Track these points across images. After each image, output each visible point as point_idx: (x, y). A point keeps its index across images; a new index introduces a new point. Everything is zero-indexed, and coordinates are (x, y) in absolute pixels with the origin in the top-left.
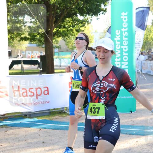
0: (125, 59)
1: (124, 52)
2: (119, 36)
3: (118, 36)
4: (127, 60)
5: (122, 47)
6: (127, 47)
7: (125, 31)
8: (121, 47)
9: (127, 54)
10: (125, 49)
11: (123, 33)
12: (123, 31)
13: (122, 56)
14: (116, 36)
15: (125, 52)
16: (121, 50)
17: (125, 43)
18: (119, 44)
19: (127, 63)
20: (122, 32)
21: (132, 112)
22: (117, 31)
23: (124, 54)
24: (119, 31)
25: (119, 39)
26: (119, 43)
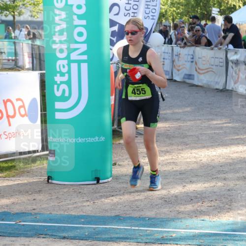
0: (80, 34)
1: (75, 17)
9: (84, 22)
10: (79, 7)
13: (71, 27)
19: (84, 47)
21: (101, 181)
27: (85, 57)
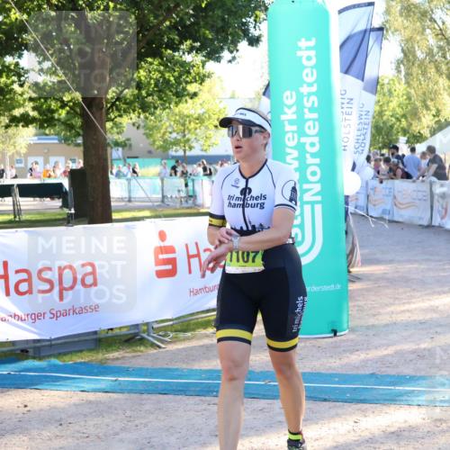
0: (314, 174)
1: (308, 156)
2: (294, 109)
3: (290, 107)
4: (317, 178)
5: (303, 140)
6: (316, 140)
7: (310, 94)
8: (299, 140)
9: (317, 161)
10: (313, 145)
11: (305, 99)
12: (305, 94)
14: (286, 110)
15: (313, 155)
16: (300, 147)
17: (312, 129)
18: (293, 132)
19: (318, 187)
20: (300, 97)
21: (338, 334)
22: (288, 93)
23: (310, 160)
24: (294, 93)
25: (294, 117)
26: (294, 128)
27: (319, 198)
